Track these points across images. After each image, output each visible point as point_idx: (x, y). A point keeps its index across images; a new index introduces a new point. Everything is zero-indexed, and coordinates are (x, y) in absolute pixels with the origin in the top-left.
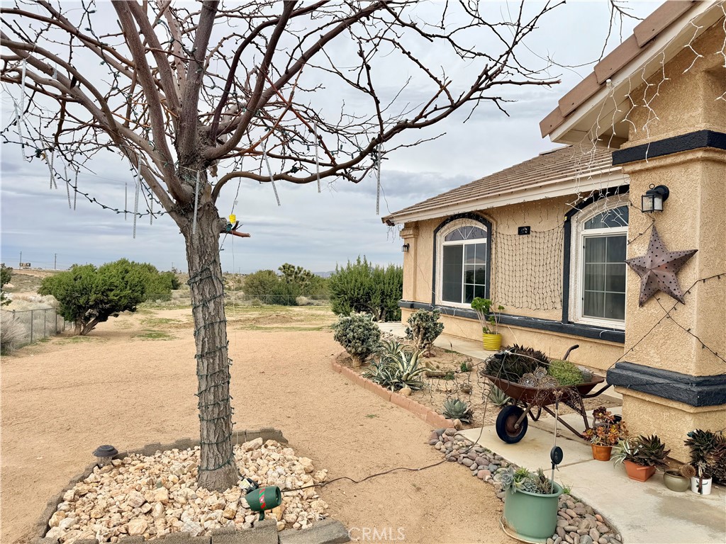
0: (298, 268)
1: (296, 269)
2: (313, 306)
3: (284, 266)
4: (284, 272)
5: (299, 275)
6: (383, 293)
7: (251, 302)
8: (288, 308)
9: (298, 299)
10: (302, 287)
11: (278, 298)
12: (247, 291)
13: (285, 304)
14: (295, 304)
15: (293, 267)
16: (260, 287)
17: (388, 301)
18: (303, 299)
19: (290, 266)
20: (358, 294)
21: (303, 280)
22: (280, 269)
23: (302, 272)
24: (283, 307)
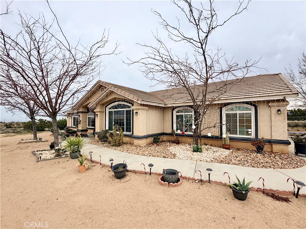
1: (44, 120)
7: (27, 131)
12: (25, 128)
16: (30, 126)
21: (47, 123)
23: (47, 121)
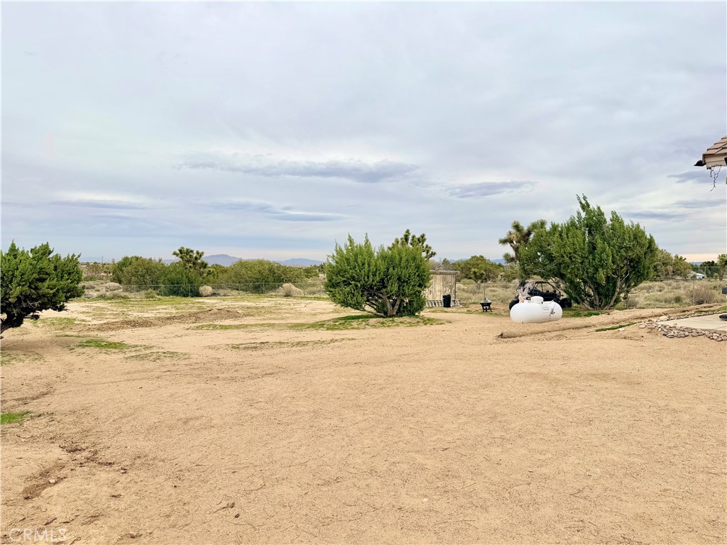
0: (198, 253)
2: (219, 297)
3: (180, 251)
4: (181, 257)
5: (199, 261)
6: (399, 279)
8: (189, 299)
9: (201, 289)
10: (205, 275)
11: (176, 289)
13: (185, 295)
14: (198, 295)
15: (192, 251)
17: (406, 288)
18: (207, 289)
19: (187, 250)
20: (373, 281)
22: (175, 254)
24: (184, 298)
